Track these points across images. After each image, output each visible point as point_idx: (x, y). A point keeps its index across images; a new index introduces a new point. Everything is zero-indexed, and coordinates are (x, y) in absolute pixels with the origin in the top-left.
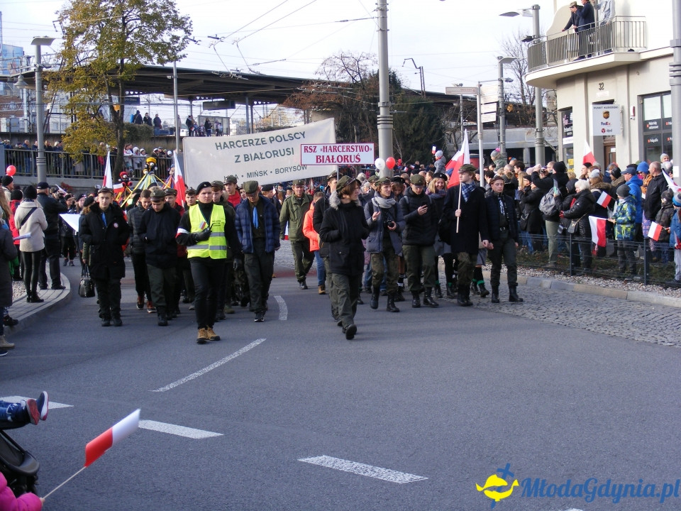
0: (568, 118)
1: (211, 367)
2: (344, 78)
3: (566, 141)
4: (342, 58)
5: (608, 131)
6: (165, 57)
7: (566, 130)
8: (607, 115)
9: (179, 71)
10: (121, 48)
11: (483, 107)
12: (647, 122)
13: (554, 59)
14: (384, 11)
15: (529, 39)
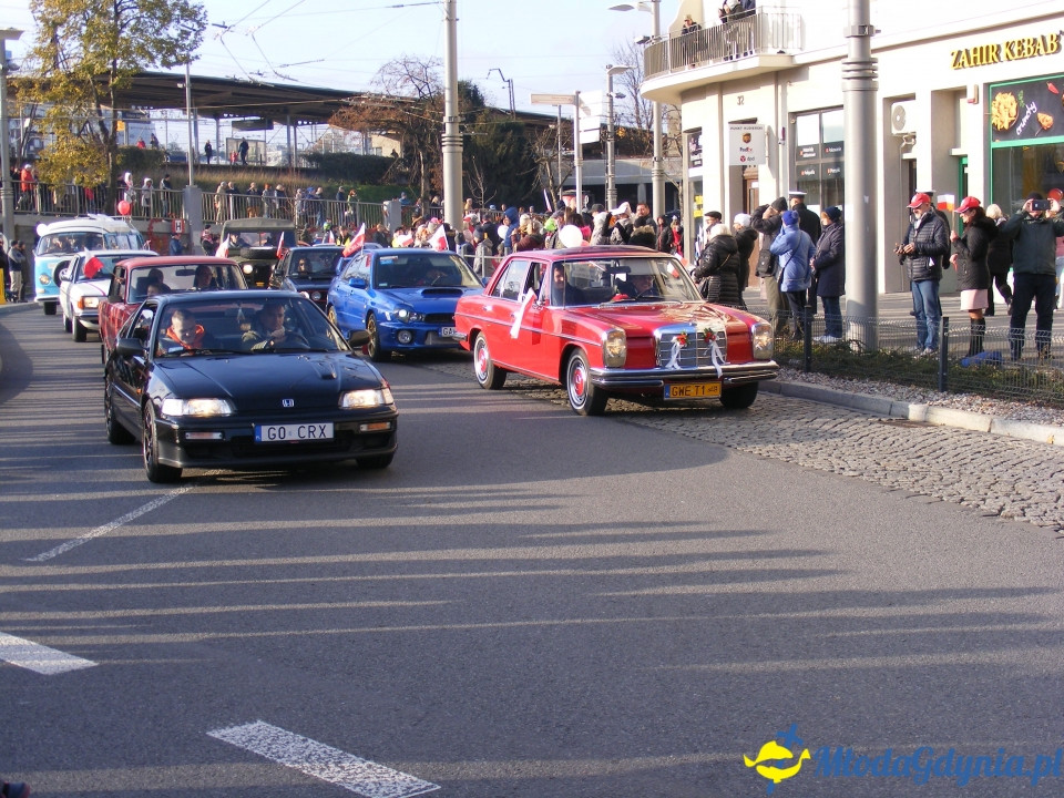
0: (696, 142)
2: (408, 91)
3: (694, 172)
4: (406, 63)
5: (749, 159)
6: (172, 59)
7: (694, 158)
8: (747, 138)
9: (195, 80)
10: (113, 45)
11: (581, 123)
12: (801, 148)
13: (678, 64)
15: (646, 39)
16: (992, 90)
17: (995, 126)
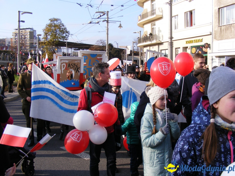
2: (101, 45)
4: (101, 40)
6: (64, 39)
8: (154, 54)
9: (68, 42)
10: (55, 37)
11: (127, 51)
13: (143, 42)
14: (108, 30)
15: (139, 38)
16: (192, 47)
17: (192, 53)
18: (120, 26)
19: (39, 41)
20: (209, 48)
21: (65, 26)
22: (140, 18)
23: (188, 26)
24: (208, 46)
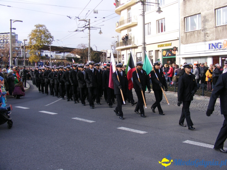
0: (123, 56)
1: (56, 101)
2: (82, 48)
3: (123, 61)
4: (82, 44)
6: (49, 44)
7: (123, 59)
9: (51, 46)
10: (40, 42)
11: (108, 54)
12: (138, 58)
13: (121, 46)
14: (90, 36)
15: (116, 42)
16: (163, 50)
17: (163, 55)
18: (100, 32)
19: (25, 45)
20: (177, 51)
21: (49, 32)
22: (118, 25)
23: (160, 32)
24: (176, 49)
